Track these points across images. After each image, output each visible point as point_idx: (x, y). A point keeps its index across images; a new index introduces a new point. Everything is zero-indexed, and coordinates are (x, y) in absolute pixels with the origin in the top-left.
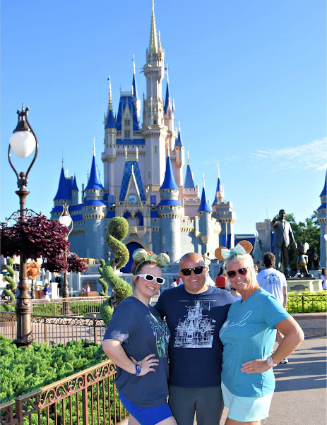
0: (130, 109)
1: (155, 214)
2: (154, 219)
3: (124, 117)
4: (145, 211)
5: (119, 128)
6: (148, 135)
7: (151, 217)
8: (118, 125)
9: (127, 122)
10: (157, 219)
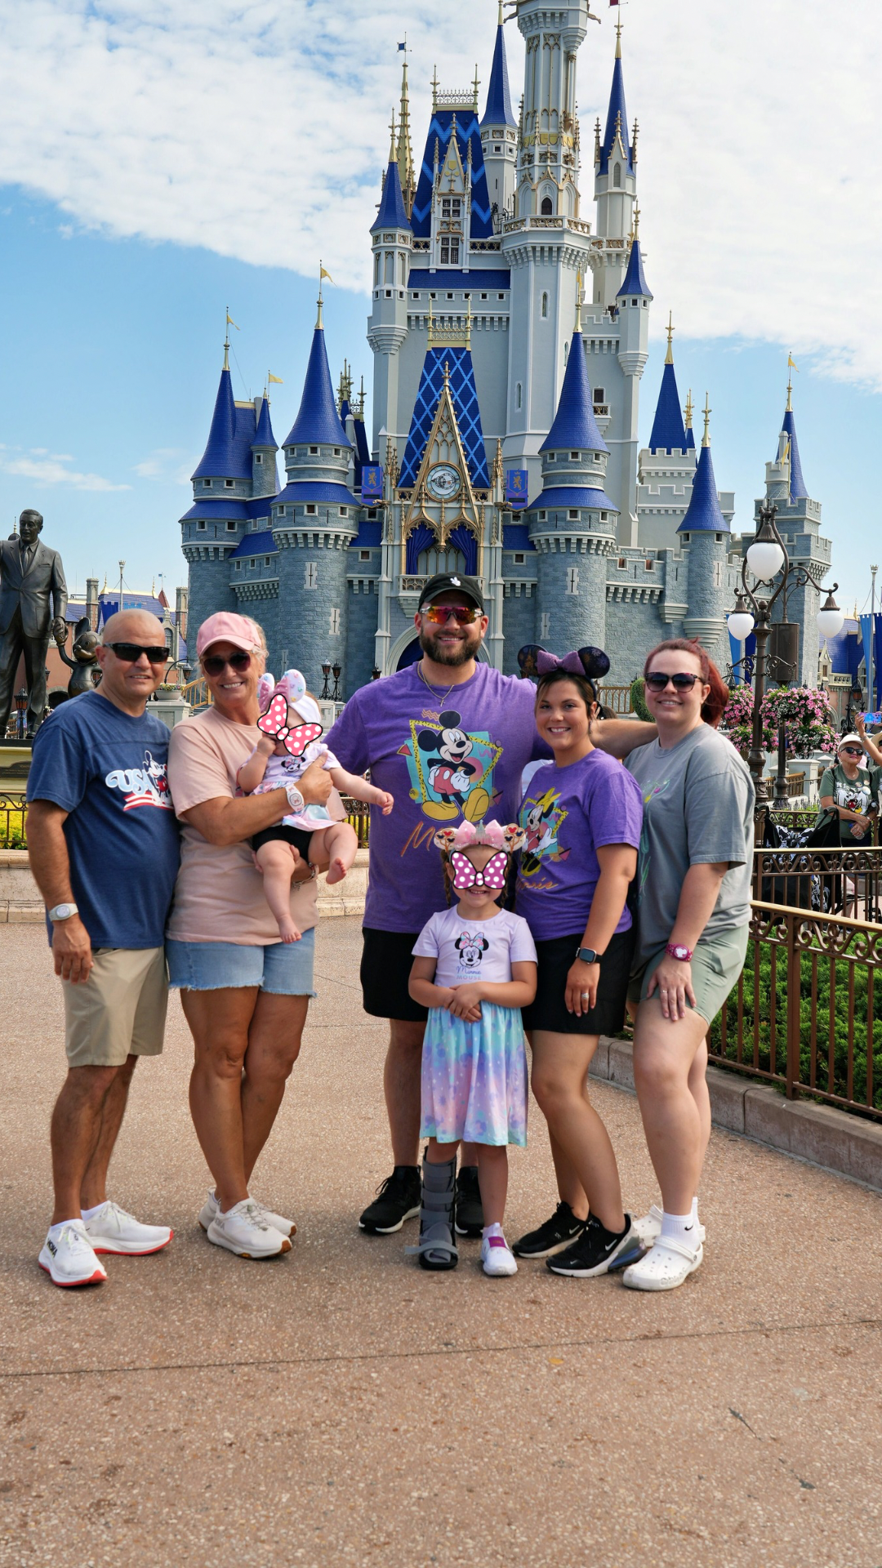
0: (464, 159)
1: (518, 536)
2: (513, 553)
3: (440, 188)
4: (486, 525)
5: (421, 228)
6: (521, 255)
7: (507, 545)
8: (421, 217)
9: (452, 205)
10: (526, 553)
